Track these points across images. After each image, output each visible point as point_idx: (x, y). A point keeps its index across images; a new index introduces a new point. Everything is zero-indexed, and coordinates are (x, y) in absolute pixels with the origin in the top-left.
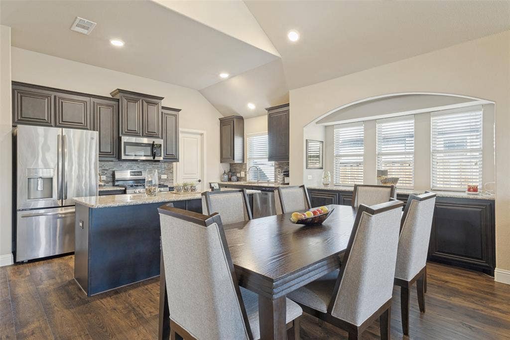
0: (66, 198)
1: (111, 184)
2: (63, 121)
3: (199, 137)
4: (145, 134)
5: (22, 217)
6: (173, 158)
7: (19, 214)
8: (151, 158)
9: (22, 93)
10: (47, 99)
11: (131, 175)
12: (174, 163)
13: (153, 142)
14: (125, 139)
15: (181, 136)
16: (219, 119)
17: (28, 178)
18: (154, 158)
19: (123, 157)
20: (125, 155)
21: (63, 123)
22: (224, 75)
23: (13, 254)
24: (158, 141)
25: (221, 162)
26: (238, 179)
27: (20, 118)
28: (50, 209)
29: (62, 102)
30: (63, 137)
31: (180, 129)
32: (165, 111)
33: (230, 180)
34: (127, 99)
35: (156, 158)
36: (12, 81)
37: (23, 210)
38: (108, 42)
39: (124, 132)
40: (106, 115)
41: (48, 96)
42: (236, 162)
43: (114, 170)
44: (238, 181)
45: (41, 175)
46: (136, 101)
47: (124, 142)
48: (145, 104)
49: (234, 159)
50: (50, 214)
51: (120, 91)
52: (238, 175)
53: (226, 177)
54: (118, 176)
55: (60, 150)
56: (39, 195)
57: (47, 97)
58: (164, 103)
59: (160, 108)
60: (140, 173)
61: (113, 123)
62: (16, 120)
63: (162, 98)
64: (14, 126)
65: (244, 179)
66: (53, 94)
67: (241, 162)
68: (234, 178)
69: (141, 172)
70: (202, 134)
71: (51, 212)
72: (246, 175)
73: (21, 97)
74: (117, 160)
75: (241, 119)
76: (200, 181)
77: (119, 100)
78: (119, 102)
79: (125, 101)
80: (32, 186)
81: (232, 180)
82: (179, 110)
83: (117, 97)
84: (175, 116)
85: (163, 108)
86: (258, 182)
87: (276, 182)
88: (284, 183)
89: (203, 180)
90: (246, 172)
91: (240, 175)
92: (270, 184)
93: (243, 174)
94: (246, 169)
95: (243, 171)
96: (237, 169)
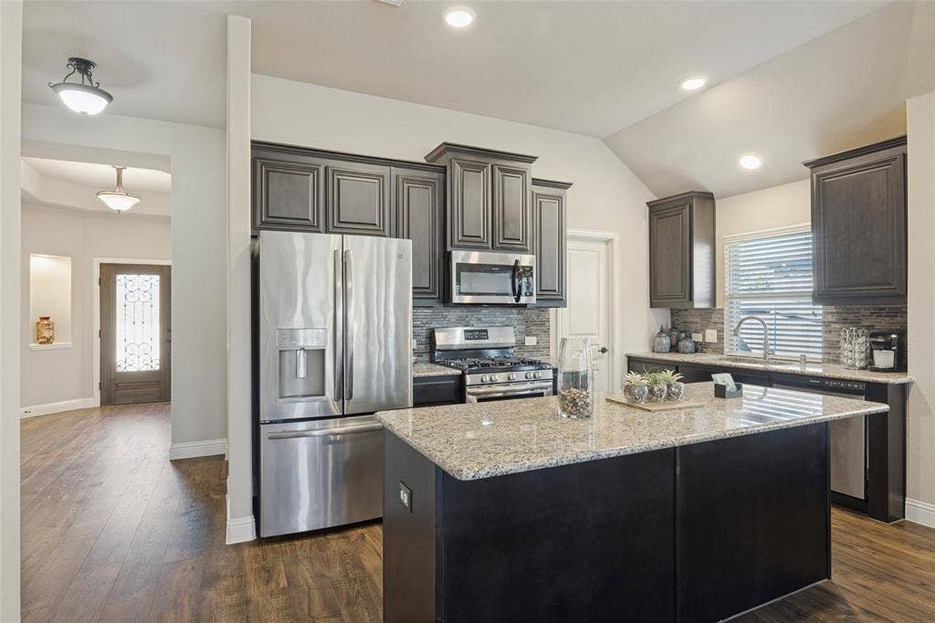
0: (351, 396)
1: (426, 357)
2: (340, 222)
3: (603, 246)
4: (498, 245)
5: (269, 438)
6: (554, 298)
7: (264, 430)
8: (511, 300)
9: (271, 166)
10: (312, 175)
11: (466, 339)
12: (552, 310)
13: (517, 261)
14: (458, 257)
15: (570, 245)
16: (647, 203)
17: (280, 351)
18: (518, 300)
19: (456, 299)
20: (460, 293)
21: (340, 225)
22: (693, 84)
23: (255, 517)
24: (526, 260)
25: (652, 306)
26: (699, 348)
27: (265, 219)
28: (317, 422)
29: (339, 180)
30: (344, 255)
31: (569, 231)
32: (538, 189)
33: (674, 348)
34: (461, 165)
35: (523, 300)
36: (252, 142)
37: (271, 422)
38: (439, 18)
39: (456, 242)
40: (421, 203)
41: (314, 169)
42: (697, 305)
43: (432, 326)
44: (696, 351)
45: (301, 344)
46: (479, 168)
47: (458, 264)
48: (498, 174)
49: (691, 299)
50: (316, 433)
51: (448, 147)
52: (698, 337)
53: (666, 341)
54: (441, 339)
55: (339, 284)
56: (300, 388)
57: (312, 170)
58: (535, 171)
59: (529, 181)
60: (483, 334)
61: (434, 221)
62: (258, 223)
63: (531, 159)
64: (254, 237)
65: (718, 349)
66: (324, 162)
67: (705, 305)
68: (688, 344)
69: (486, 331)
70: (608, 242)
71: (319, 430)
72: (720, 338)
73: (267, 172)
74: (442, 305)
75: (708, 198)
76: (604, 350)
77: (445, 167)
78: (445, 173)
79: (458, 169)
80: (287, 367)
81: (682, 348)
82: (566, 186)
83: (442, 162)
84: (559, 199)
85: (536, 182)
86: (765, 358)
87: (829, 361)
88: (870, 365)
89: (613, 349)
90: (721, 331)
91: (704, 337)
92: (808, 364)
93: (711, 336)
94: (723, 323)
95: (713, 329)
96: (693, 323)
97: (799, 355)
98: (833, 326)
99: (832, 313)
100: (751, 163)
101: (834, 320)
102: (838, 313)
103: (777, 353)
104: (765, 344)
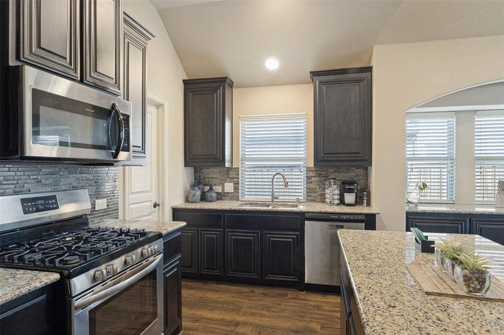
4: (89, 77)
11: (26, 212)
25: (185, 166)
26: (219, 197)
42: (226, 165)
44: (217, 199)
49: (223, 160)
52: (218, 189)
53: (198, 193)
65: (234, 196)
69: (54, 197)
72: (236, 189)
75: (230, 86)
76: (155, 206)
81: (209, 198)
86: (272, 201)
87: (310, 201)
88: (342, 202)
89: (163, 204)
90: (237, 184)
91: (223, 188)
92: (301, 204)
93: (229, 187)
94: (238, 178)
95: (230, 182)
96: (214, 178)
97: (295, 198)
98: (313, 179)
99: (312, 171)
100: (272, 64)
101: (313, 175)
102: (316, 171)
103: (280, 197)
104: (273, 192)
